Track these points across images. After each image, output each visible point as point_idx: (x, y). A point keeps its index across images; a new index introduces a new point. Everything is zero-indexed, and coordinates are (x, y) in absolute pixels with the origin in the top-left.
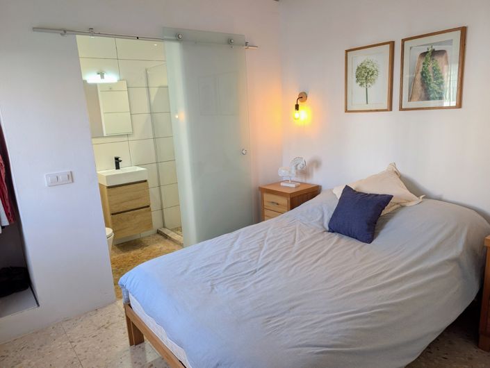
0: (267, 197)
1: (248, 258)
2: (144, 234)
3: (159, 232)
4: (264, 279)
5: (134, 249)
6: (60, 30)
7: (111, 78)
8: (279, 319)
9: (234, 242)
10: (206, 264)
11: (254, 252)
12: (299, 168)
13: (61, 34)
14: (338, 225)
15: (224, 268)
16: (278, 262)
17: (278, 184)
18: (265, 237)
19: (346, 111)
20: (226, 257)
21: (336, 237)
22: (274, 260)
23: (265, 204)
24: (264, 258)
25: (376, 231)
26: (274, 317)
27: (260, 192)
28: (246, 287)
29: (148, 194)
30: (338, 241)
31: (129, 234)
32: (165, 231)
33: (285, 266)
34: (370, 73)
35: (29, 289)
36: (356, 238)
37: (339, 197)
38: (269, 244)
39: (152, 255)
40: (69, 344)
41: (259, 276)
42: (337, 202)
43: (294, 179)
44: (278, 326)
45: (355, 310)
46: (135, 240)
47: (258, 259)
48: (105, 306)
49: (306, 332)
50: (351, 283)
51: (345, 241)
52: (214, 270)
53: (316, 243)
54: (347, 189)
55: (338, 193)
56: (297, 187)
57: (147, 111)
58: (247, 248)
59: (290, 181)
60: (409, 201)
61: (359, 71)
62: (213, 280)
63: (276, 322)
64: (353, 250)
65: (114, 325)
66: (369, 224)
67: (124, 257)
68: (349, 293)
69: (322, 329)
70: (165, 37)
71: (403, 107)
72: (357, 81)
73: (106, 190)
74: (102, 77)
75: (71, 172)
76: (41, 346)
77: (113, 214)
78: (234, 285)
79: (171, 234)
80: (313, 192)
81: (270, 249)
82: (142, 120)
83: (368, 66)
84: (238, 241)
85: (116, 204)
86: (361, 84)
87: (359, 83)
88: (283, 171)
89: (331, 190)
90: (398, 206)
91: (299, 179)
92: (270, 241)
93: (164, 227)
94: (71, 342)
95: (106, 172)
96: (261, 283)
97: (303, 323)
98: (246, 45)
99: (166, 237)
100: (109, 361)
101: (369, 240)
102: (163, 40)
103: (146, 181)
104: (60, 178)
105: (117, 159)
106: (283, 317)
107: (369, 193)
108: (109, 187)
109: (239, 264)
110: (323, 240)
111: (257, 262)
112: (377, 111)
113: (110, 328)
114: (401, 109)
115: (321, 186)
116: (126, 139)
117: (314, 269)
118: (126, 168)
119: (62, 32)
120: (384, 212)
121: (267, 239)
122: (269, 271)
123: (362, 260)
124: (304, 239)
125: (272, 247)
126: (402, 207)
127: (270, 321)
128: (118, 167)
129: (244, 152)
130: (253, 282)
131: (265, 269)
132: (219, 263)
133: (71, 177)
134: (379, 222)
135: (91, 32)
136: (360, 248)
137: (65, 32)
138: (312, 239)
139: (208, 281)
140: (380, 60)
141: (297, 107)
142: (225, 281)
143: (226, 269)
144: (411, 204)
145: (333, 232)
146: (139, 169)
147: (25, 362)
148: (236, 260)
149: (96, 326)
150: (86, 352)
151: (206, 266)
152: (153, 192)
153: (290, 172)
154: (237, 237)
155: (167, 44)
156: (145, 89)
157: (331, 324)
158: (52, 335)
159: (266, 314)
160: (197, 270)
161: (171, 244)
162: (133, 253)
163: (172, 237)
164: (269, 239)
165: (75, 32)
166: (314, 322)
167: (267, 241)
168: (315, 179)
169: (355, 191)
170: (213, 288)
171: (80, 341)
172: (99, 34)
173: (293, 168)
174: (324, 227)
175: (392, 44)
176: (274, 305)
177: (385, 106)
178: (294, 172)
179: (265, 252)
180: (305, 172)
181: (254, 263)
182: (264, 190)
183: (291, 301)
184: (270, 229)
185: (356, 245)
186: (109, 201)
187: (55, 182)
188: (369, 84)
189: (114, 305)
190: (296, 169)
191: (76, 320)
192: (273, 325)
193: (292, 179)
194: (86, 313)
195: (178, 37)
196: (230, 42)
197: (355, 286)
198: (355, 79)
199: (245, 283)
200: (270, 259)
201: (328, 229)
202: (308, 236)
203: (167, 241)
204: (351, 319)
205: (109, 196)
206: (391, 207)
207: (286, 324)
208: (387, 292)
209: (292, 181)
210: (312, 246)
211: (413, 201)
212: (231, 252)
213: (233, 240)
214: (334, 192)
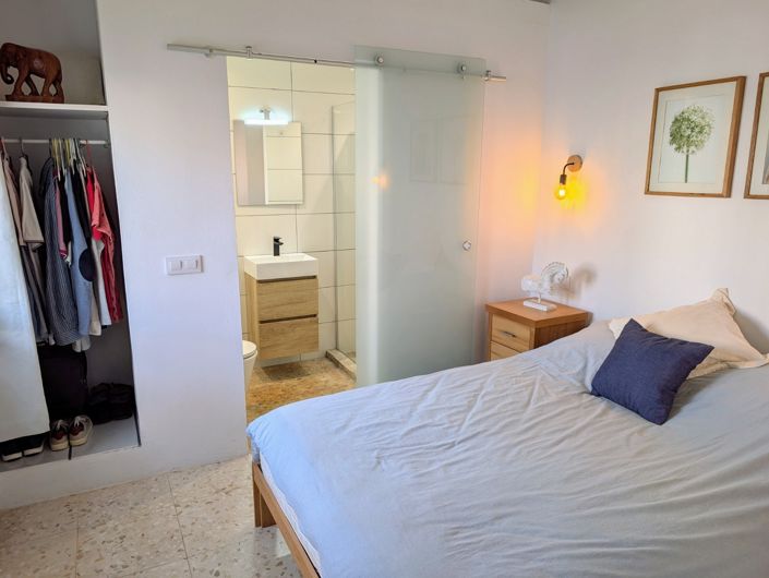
0: (499, 324)
1: (446, 421)
2: (306, 356)
3: (328, 356)
4: (462, 461)
5: (288, 377)
6: (205, 48)
7: (280, 118)
8: (472, 532)
9: (428, 391)
10: (376, 421)
11: (459, 413)
12: (556, 281)
13: (207, 55)
14: (608, 385)
15: (402, 433)
16: (494, 434)
17: (519, 302)
18: (481, 389)
19: (648, 191)
20: (410, 414)
21: (601, 404)
22: (485, 431)
23: (494, 332)
24: (472, 425)
25: (674, 405)
26: (466, 528)
27: (487, 314)
28: (431, 469)
29: (316, 297)
30: (604, 413)
31: (282, 354)
32: (338, 355)
33: (503, 444)
34: (697, 130)
35: (133, 418)
36: (638, 413)
37: (617, 335)
38: (486, 402)
39: (311, 390)
40: (173, 508)
41: (457, 454)
42: (611, 345)
43: (547, 296)
44: (470, 544)
45: (607, 541)
46: (292, 364)
47: (460, 425)
48: (231, 460)
49: (513, 563)
50: (611, 492)
51: (617, 414)
52: (388, 433)
53: (563, 412)
54: (633, 326)
55: (617, 329)
56: (549, 311)
57: (328, 171)
58: (448, 405)
59: (540, 301)
60: (746, 360)
61: (678, 124)
62: (383, 449)
63: (467, 537)
64: (627, 432)
65: (239, 490)
66: (663, 392)
67: (271, 388)
68: (603, 509)
69: (542, 564)
70: (357, 61)
71: (751, 193)
72: (672, 143)
73: (255, 285)
74: (267, 117)
75: (201, 257)
76: (136, 504)
77: (262, 322)
78: (413, 462)
79: (345, 361)
80: (577, 323)
81: (483, 411)
82: (319, 183)
83: (693, 118)
84: (434, 391)
85: (269, 307)
86: (678, 149)
87: (674, 146)
88: (530, 283)
89: (607, 323)
90: (724, 365)
91: (556, 298)
92: (486, 399)
93: (337, 349)
94: (176, 506)
95: (258, 258)
96: (457, 467)
97: (512, 547)
98: (487, 75)
99: (337, 364)
100: (223, 545)
101: (661, 419)
102: (354, 64)
103: (314, 277)
104: (185, 263)
105: (276, 240)
106: (480, 531)
107: (670, 337)
108: (260, 282)
109: (428, 429)
110: (578, 407)
111: (458, 431)
112: (703, 195)
113: (232, 494)
114: (748, 195)
115: (592, 314)
116: (292, 211)
117: (551, 456)
118: (289, 255)
119: (208, 52)
120: (693, 374)
121: (483, 393)
122: (473, 448)
123: (640, 453)
124: (546, 402)
125: (489, 408)
126: (731, 368)
127: (457, 533)
128: (277, 253)
129: (467, 246)
130: (444, 462)
131: (468, 444)
132: (397, 423)
133: (200, 264)
134: (683, 389)
135: (248, 52)
136: (641, 432)
137: (211, 51)
138: (559, 402)
139: (373, 450)
140: (715, 108)
141: (563, 179)
142: (401, 453)
143: (406, 434)
144: (747, 365)
145: (599, 395)
146: (307, 258)
147: (110, 524)
148: (426, 422)
149: (213, 487)
150: (193, 524)
151: (378, 425)
152: (325, 294)
153: (540, 285)
154: (436, 382)
155: (359, 71)
156: (328, 138)
157: (559, 558)
158: (153, 490)
159: (453, 520)
160: (361, 428)
161: (343, 376)
162: (285, 383)
163: (347, 366)
164: (485, 395)
165: (224, 52)
166: (530, 548)
167: (483, 397)
168: (583, 302)
169: (645, 330)
170: (379, 463)
171: (188, 506)
172: (260, 56)
173: (547, 278)
174: (584, 386)
175: (742, 82)
176: (468, 508)
177: (719, 188)
178: (547, 285)
179: (474, 415)
180: (567, 288)
181: (453, 430)
182: (492, 311)
183: (499, 504)
184: (492, 377)
185: (632, 424)
186: (259, 303)
187: (179, 269)
188: (692, 148)
189: (244, 459)
190: (552, 281)
191: (189, 473)
192: (460, 542)
193: (543, 296)
194: (203, 466)
195: (378, 61)
196: (460, 69)
197: (616, 498)
198: (668, 138)
199: (431, 463)
200: (480, 428)
201: (590, 389)
202: (553, 398)
203: (338, 370)
204: (597, 556)
205: (259, 294)
206: (710, 365)
207: (482, 544)
208: (672, 518)
209: (542, 300)
210: (558, 415)
211: (752, 360)
212: (421, 408)
213: (426, 388)
214: (611, 327)
